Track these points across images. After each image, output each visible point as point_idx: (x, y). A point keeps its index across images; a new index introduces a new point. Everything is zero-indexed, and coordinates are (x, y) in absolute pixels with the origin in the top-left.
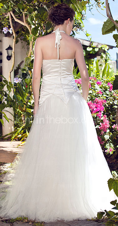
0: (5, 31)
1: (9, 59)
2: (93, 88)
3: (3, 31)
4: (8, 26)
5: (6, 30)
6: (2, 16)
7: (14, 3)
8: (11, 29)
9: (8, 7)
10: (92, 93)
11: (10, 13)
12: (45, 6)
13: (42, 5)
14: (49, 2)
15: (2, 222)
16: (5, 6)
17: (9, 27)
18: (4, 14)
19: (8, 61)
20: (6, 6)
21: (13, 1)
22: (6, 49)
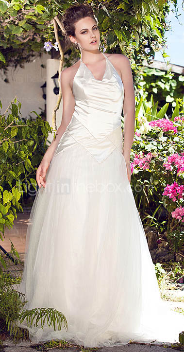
0: (48, 47)
1: (57, 92)
2: (180, 134)
3: (44, 47)
4: (51, 40)
5: (48, 45)
6: (44, 26)
7: (59, 3)
8: (56, 43)
9: (51, 11)
10: (178, 141)
11: (56, 21)
12: (104, 8)
13: (101, 7)
14: (111, 2)
15: (30, 349)
16: (45, 9)
17: (54, 41)
18: (47, 22)
19: (55, 95)
20: (48, 9)
21: (58, 2)
22: (52, 78)
